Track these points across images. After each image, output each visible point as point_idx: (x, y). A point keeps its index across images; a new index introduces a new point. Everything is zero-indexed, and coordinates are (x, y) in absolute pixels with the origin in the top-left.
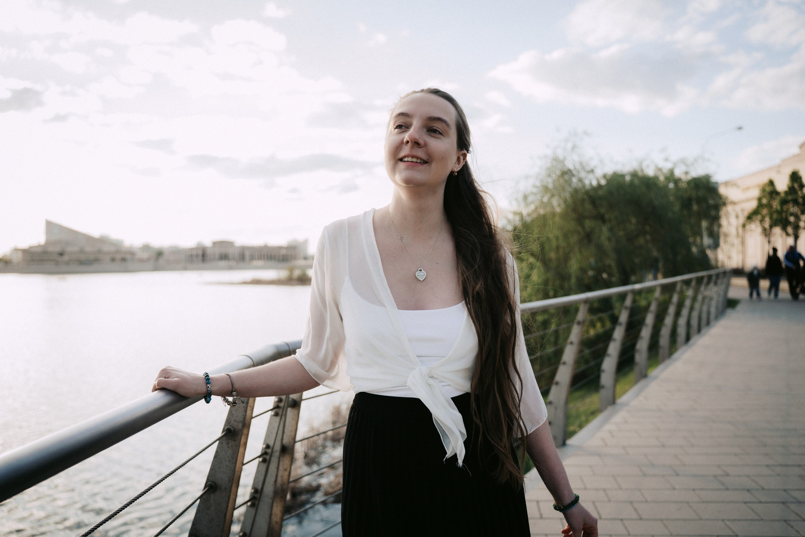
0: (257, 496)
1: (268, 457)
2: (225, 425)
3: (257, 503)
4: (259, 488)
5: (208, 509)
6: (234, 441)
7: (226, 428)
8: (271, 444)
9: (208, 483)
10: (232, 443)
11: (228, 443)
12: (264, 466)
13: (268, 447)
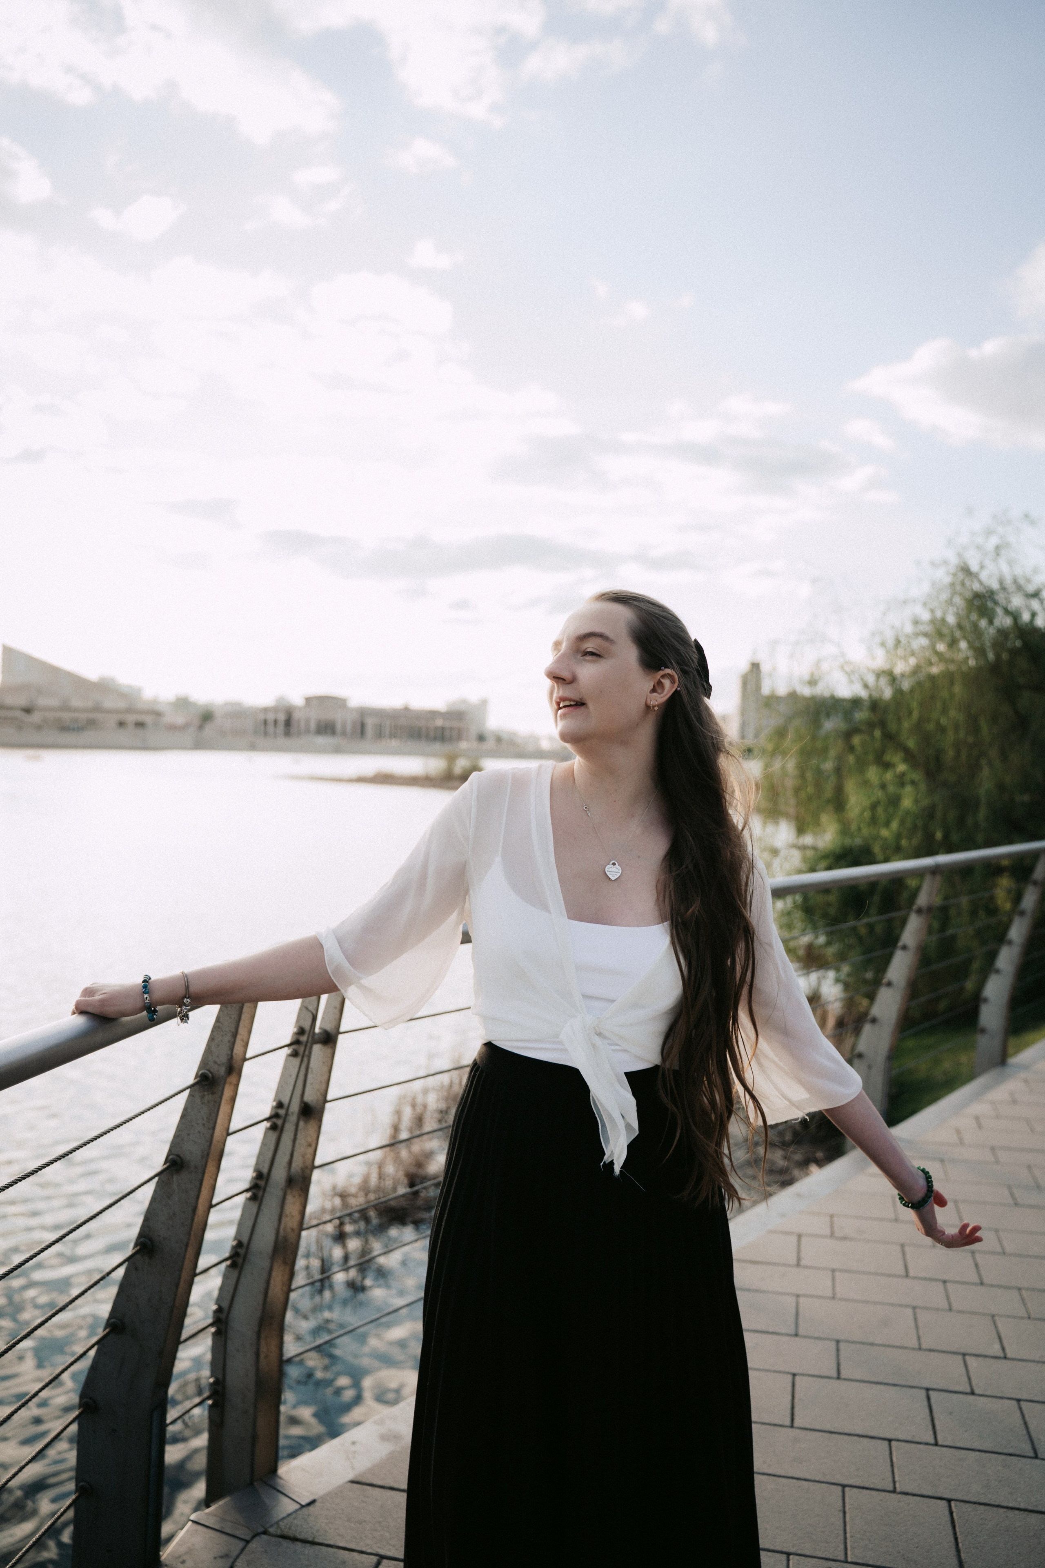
0: (262, 1183)
1: (279, 1122)
2: (200, 1068)
3: (260, 1194)
4: (265, 1171)
5: (169, 1197)
6: (213, 1093)
7: (200, 1072)
8: (286, 1101)
9: (171, 1157)
10: (208, 1097)
11: (203, 1097)
12: (273, 1136)
13: (280, 1105)
